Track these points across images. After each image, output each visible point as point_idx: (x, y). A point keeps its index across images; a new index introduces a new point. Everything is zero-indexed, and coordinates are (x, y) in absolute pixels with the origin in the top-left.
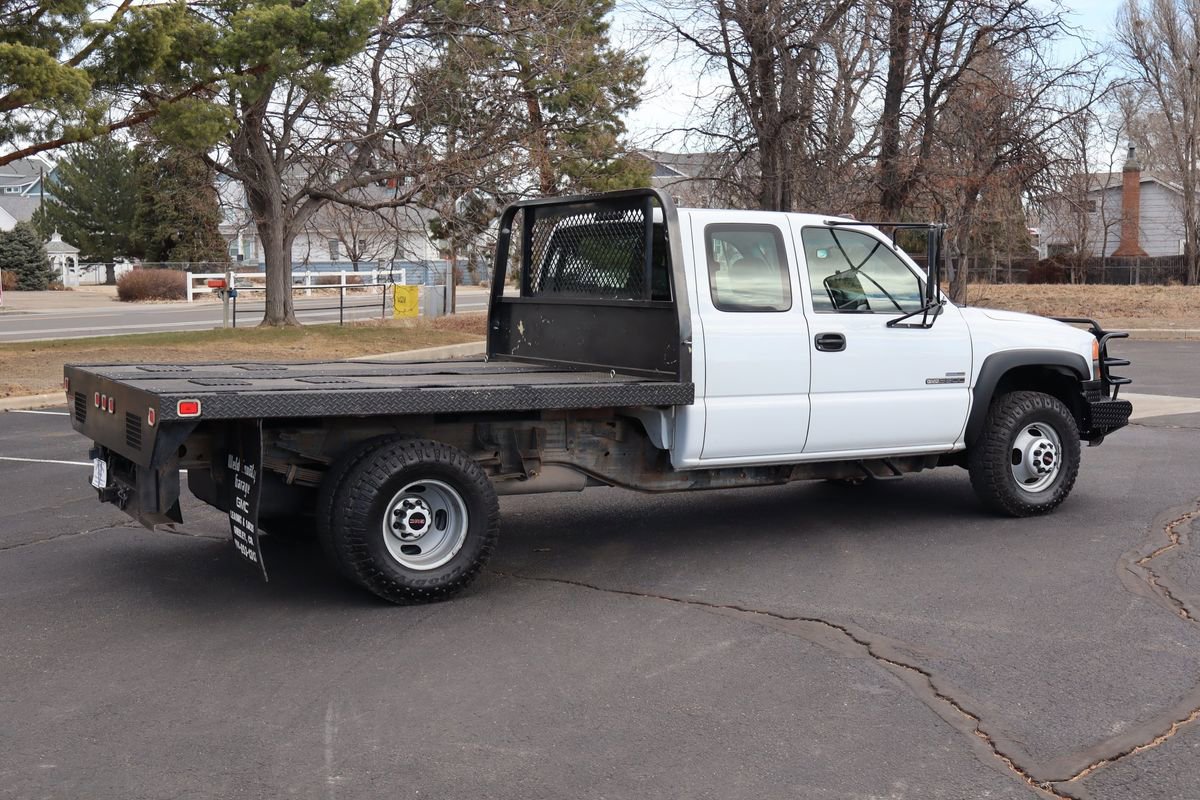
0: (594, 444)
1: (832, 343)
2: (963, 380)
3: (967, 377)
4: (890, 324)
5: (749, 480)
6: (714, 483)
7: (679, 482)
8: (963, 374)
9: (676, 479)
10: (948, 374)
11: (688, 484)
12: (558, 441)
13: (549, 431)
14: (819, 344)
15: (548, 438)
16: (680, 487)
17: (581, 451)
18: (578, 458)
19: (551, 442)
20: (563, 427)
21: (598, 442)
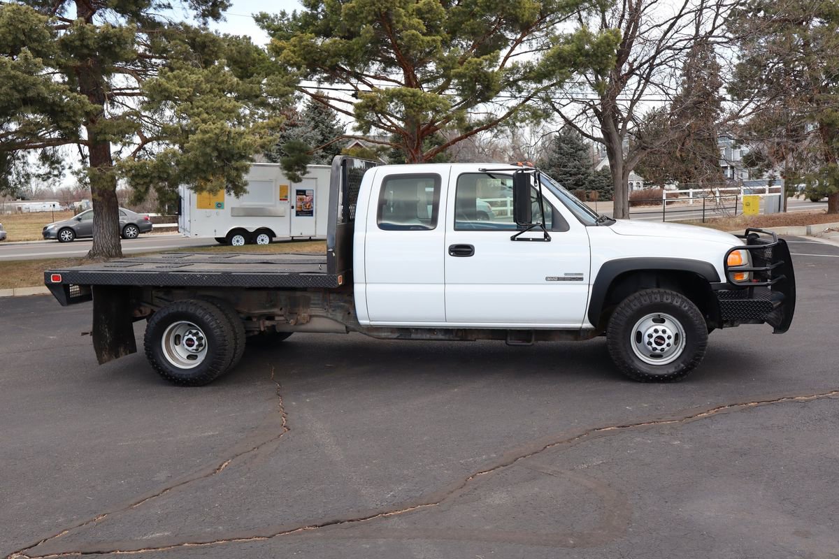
0: (342, 307)
1: (462, 251)
2: (581, 279)
3: (586, 277)
4: (513, 239)
5: (440, 337)
6: (413, 336)
7: (389, 334)
8: (582, 274)
9: (388, 332)
10: (566, 274)
11: (395, 335)
12: (319, 304)
13: (312, 298)
14: (452, 251)
15: (312, 302)
16: (390, 337)
17: (333, 311)
18: (331, 314)
19: (314, 304)
20: (321, 296)
21: (344, 306)
